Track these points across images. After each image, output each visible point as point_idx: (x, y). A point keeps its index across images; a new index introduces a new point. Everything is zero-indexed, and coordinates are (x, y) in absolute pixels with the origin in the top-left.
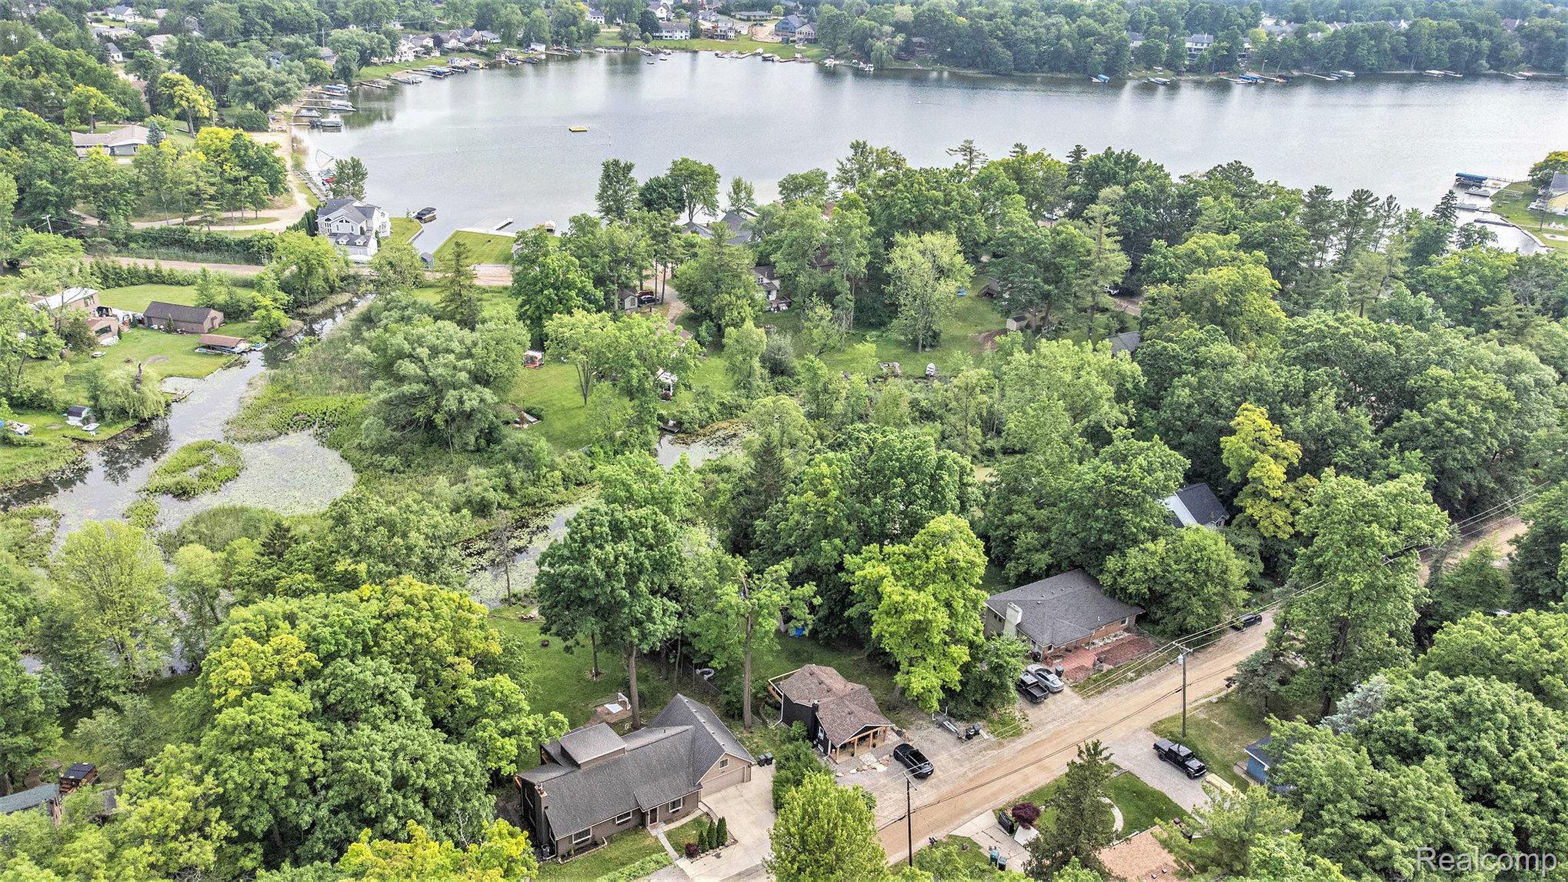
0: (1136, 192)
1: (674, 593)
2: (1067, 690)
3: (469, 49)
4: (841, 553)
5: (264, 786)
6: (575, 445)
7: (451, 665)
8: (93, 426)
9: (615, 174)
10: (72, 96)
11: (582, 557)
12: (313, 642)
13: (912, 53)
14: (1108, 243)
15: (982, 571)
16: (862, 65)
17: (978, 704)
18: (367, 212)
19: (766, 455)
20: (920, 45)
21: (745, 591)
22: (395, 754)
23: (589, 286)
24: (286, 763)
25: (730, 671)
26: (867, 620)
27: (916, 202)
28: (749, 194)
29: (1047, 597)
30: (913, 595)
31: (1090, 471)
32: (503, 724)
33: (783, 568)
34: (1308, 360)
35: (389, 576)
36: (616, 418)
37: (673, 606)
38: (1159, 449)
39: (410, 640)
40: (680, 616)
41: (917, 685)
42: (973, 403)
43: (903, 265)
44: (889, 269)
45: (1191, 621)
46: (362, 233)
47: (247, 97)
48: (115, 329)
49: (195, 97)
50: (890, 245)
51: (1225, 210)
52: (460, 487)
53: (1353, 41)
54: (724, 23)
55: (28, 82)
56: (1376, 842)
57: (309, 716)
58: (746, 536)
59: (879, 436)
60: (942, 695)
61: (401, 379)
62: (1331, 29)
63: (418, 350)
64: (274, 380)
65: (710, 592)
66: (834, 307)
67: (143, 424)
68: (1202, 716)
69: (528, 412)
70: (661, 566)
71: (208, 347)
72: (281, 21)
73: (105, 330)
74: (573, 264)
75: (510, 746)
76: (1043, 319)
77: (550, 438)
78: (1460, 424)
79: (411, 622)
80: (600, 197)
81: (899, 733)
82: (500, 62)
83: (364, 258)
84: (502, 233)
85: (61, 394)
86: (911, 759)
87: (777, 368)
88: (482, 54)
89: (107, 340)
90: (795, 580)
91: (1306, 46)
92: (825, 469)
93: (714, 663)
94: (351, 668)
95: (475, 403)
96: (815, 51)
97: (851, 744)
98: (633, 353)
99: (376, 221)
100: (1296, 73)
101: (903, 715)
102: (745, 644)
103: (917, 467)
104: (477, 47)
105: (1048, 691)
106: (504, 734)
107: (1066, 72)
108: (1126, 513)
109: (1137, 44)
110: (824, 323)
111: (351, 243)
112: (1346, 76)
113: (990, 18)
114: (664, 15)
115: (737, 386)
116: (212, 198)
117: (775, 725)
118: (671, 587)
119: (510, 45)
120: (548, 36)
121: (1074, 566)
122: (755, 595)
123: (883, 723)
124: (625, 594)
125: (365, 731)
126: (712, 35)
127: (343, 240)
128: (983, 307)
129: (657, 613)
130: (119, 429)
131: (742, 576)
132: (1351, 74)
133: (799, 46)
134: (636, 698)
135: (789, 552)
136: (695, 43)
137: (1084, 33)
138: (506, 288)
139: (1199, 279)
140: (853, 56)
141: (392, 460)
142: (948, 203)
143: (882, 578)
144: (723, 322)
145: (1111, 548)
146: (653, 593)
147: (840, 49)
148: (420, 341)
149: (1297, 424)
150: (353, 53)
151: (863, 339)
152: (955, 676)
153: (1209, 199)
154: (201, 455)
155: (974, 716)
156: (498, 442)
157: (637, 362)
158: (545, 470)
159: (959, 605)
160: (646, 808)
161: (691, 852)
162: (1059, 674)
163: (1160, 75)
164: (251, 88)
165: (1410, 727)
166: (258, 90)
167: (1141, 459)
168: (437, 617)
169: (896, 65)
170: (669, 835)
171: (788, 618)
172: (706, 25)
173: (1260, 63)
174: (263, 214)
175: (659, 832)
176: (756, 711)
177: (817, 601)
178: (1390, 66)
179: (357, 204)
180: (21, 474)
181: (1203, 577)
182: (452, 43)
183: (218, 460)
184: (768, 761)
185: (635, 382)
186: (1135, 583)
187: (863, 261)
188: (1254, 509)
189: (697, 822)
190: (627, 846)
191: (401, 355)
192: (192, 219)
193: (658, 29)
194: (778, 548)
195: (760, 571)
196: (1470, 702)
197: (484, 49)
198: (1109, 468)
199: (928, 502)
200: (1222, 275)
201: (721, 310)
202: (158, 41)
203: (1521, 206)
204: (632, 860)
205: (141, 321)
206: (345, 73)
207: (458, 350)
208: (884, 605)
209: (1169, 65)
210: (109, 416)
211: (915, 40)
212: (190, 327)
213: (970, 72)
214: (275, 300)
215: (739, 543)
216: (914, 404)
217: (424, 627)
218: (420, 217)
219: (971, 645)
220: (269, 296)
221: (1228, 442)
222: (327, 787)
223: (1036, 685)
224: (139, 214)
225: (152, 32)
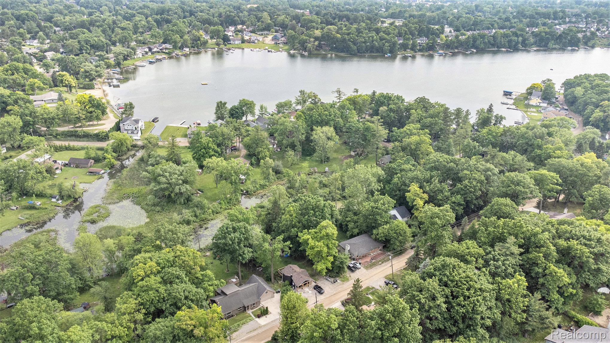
0: (391, 108)
1: (250, 246)
2: (362, 268)
3: (161, 51)
4: (297, 232)
5: (153, 300)
6: (215, 200)
7: (194, 269)
8: (60, 201)
9: (220, 106)
10: (29, 83)
11: (225, 238)
12: (158, 264)
13: (321, 47)
14: (380, 128)
15: (336, 235)
16: (304, 53)
17: (337, 273)
18: (137, 121)
19: (275, 203)
20: (324, 44)
21: (270, 245)
22: (184, 291)
23: (216, 148)
24: (157, 294)
25: (267, 268)
26: (305, 251)
27: (320, 115)
28: (266, 109)
29: (357, 242)
30: (317, 243)
31: (367, 205)
32: (209, 283)
33: (281, 237)
34: (432, 169)
35: (173, 246)
36: (227, 191)
37: (251, 250)
38: (387, 198)
39: (183, 262)
40: (252, 252)
41: (319, 268)
42: (337, 183)
43: (316, 137)
44: (312, 138)
45: (396, 247)
46: (136, 129)
47: (86, 77)
48: (60, 168)
49: (70, 80)
50: (312, 130)
51: (419, 114)
52: (180, 216)
53: (475, 39)
54: (254, 37)
55: (10, 77)
56: (418, 296)
57: (160, 283)
58: (270, 228)
59: (307, 198)
60: (326, 271)
61: (159, 183)
62: (469, 33)
63: (166, 174)
64: (114, 183)
65: (261, 245)
66: (295, 151)
67: (76, 200)
68: (399, 273)
69: (199, 190)
70: (246, 239)
71: (91, 172)
72: (93, 45)
73: (57, 169)
74: (210, 141)
75: (211, 288)
76: (362, 151)
77: (207, 198)
78: (471, 187)
79: (183, 258)
80: (216, 113)
81: (315, 282)
82: (173, 56)
83: (137, 138)
84: (182, 126)
85: (49, 192)
86: (319, 289)
87: (277, 172)
88: (166, 53)
89: (58, 172)
90: (285, 240)
91: (459, 41)
92: (291, 208)
93: (263, 266)
94: (170, 270)
95: (185, 190)
96: (287, 47)
97: (301, 286)
98: (232, 172)
99: (141, 124)
100: (456, 51)
101: (316, 277)
102: (271, 260)
103: (318, 207)
104: (164, 51)
105: (356, 268)
106: (209, 285)
107: (376, 53)
108: (378, 217)
109: (401, 41)
110: (292, 156)
111: (132, 133)
112: (473, 51)
113: (348, 34)
114: (231, 34)
115: (265, 178)
116: (84, 119)
117: (281, 282)
118: (249, 244)
119: (176, 49)
120: (190, 45)
121: (365, 232)
122: (273, 245)
123: (310, 279)
124: (237, 247)
125: (175, 286)
126: (249, 42)
127: (130, 132)
128: (343, 147)
129: (246, 252)
130: (69, 202)
131: (270, 240)
132: (475, 51)
133: (281, 46)
134: (240, 277)
135: (283, 232)
136: (243, 45)
137: (381, 39)
138: (186, 147)
139: (406, 140)
140: (300, 49)
141: (158, 208)
142: (330, 116)
143: (308, 239)
144: (259, 157)
145: (374, 228)
146: (245, 246)
147: (295, 47)
148: (165, 171)
149: (428, 189)
150: (121, 57)
151: (305, 160)
152: (329, 265)
153: (414, 111)
154: (97, 209)
155: (336, 276)
156: (191, 201)
157: (234, 174)
158: (207, 209)
159: (330, 246)
160: (246, 306)
161: (259, 317)
162: (360, 264)
163: (409, 53)
164: (88, 74)
165: (432, 270)
166: (91, 75)
167: (382, 201)
168: (189, 256)
169: (316, 52)
170: (252, 313)
171: (283, 252)
172: (246, 38)
173: (444, 47)
174: (100, 122)
175: (250, 312)
176: (275, 279)
177: (291, 246)
178: (488, 47)
179: (133, 119)
180: (42, 219)
181: (399, 235)
182: (155, 50)
183: (103, 211)
184: (279, 292)
185: (233, 181)
186: (381, 237)
187: (304, 136)
188: (416, 214)
189: (260, 309)
190: (241, 315)
191: (159, 175)
192: (77, 125)
193: (229, 40)
194: (280, 231)
195: (275, 238)
196: (445, 263)
197: (167, 51)
198: (372, 204)
199: (320, 217)
200: (414, 139)
201: (259, 153)
202: (50, 55)
203: (523, 102)
204: (242, 320)
205: (67, 164)
206: (118, 64)
207: (178, 173)
208: (309, 247)
209: (412, 49)
210: (65, 198)
211: (322, 43)
212: (84, 166)
213: (342, 54)
214: (112, 156)
215: (268, 230)
216: (321, 182)
217: (186, 259)
218: (153, 121)
219: (334, 256)
220: (110, 155)
221: (407, 194)
222: (168, 300)
223: (353, 267)
224: (59, 126)
225: (46, 51)
